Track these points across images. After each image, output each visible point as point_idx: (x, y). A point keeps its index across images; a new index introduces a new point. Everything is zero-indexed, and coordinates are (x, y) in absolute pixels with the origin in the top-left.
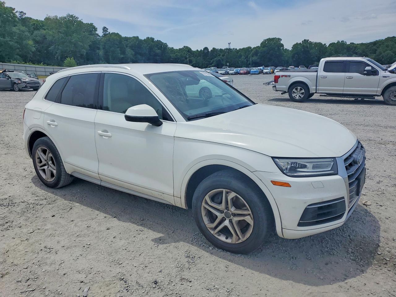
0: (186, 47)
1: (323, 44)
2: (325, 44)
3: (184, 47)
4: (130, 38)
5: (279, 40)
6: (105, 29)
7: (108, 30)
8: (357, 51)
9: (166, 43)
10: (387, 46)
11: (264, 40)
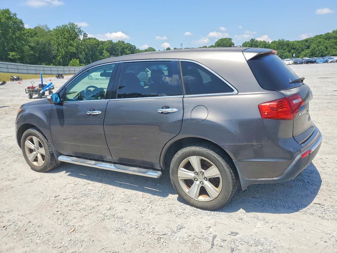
0: (151, 48)
1: (267, 42)
2: (268, 42)
3: (149, 48)
4: (105, 42)
5: (230, 39)
6: (85, 35)
7: (88, 36)
8: (294, 47)
9: (134, 46)
10: (320, 42)
11: (218, 40)
